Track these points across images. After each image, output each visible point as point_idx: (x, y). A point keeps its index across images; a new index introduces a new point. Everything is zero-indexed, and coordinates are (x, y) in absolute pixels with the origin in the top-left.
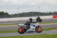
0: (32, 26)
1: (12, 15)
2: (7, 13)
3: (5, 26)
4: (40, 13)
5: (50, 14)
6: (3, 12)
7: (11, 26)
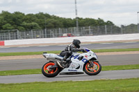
0: (76, 59)
1: (123, 26)
2: (111, 23)
3: (105, 54)
6: (102, 21)
7: (120, 53)
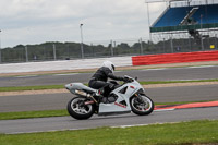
4: (85, 46)
5: (122, 49)
